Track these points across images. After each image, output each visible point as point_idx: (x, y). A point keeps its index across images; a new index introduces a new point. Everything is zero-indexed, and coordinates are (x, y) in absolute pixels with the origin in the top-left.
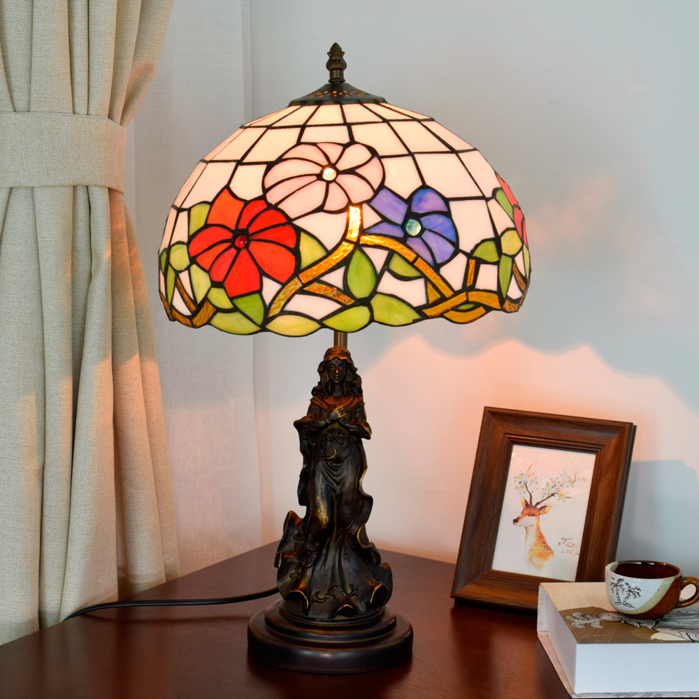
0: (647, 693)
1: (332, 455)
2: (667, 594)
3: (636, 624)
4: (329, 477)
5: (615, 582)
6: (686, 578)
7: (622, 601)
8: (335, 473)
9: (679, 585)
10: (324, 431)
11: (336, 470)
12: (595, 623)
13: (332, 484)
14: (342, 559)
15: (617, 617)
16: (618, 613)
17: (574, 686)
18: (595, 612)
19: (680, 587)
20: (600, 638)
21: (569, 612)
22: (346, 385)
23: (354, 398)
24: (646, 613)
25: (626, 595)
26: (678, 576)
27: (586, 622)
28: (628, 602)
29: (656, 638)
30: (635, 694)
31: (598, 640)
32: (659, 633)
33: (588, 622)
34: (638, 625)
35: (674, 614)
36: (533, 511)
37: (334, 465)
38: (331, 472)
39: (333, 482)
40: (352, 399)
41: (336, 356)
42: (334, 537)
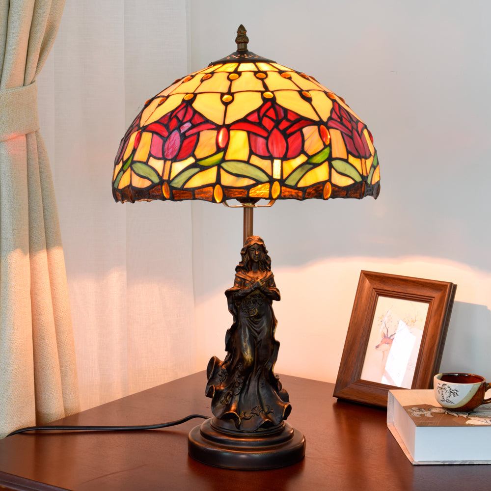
0: (463, 461)
1: (254, 313)
2: (476, 394)
3: (455, 415)
4: (251, 329)
5: (441, 386)
6: (488, 384)
7: (445, 399)
8: (256, 326)
9: (485, 387)
10: (248, 297)
11: (256, 324)
12: (428, 414)
13: (254, 334)
14: (260, 387)
15: (442, 411)
16: (443, 408)
17: (414, 457)
18: (428, 407)
19: (484, 390)
20: (431, 423)
21: (410, 407)
22: (261, 263)
23: (267, 272)
24: (462, 407)
25: (448, 394)
26: (484, 382)
27: (421, 413)
28: (449, 400)
29: (470, 423)
30: (456, 461)
31: (430, 424)
32: (471, 420)
33: (423, 413)
34: (457, 415)
35: (481, 409)
36: (388, 341)
37: (256, 320)
38: (254, 326)
39: (255, 332)
40: (265, 273)
41: (255, 242)
42: (254, 372)
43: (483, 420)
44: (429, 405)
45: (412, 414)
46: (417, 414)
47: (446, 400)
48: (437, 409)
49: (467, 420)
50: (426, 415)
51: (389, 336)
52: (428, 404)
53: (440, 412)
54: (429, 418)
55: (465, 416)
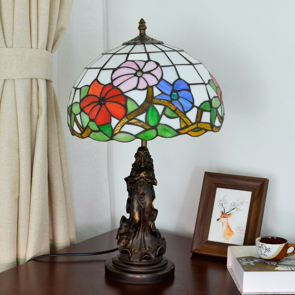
1: (140, 192)
4: (139, 201)
5: (260, 245)
6: (290, 244)
10: (137, 182)
11: (142, 199)
12: (252, 263)
13: (141, 205)
14: (145, 236)
16: (261, 258)
17: (243, 290)
18: (252, 258)
19: (287, 248)
20: (254, 269)
21: (241, 258)
22: (147, 162)
24: (273, 258)
25: (264, 251)
26: (286, 243)
27: (247, 262)
28: (265, 254)
29: (277, 269)
30: (268, 293)
31: (252, 270)
32: (278, 267)
33: (249, 262)
34: (270, 264)
35: (285, 259)
36: (225, 216)
37: (142, 196)
38: (140, 199)
39: (141, 203)
42: (141, 227)
43: (286, 267)
45: (242, 263)
46: (245, 263)
47: (263, 254)
48: (257, 259)
49: (276, 267)
50: (250, 264)
51: (226, 213)
52: (253, 256)
53: (259, 261)
54: (252, 266)
55: (275, 264)
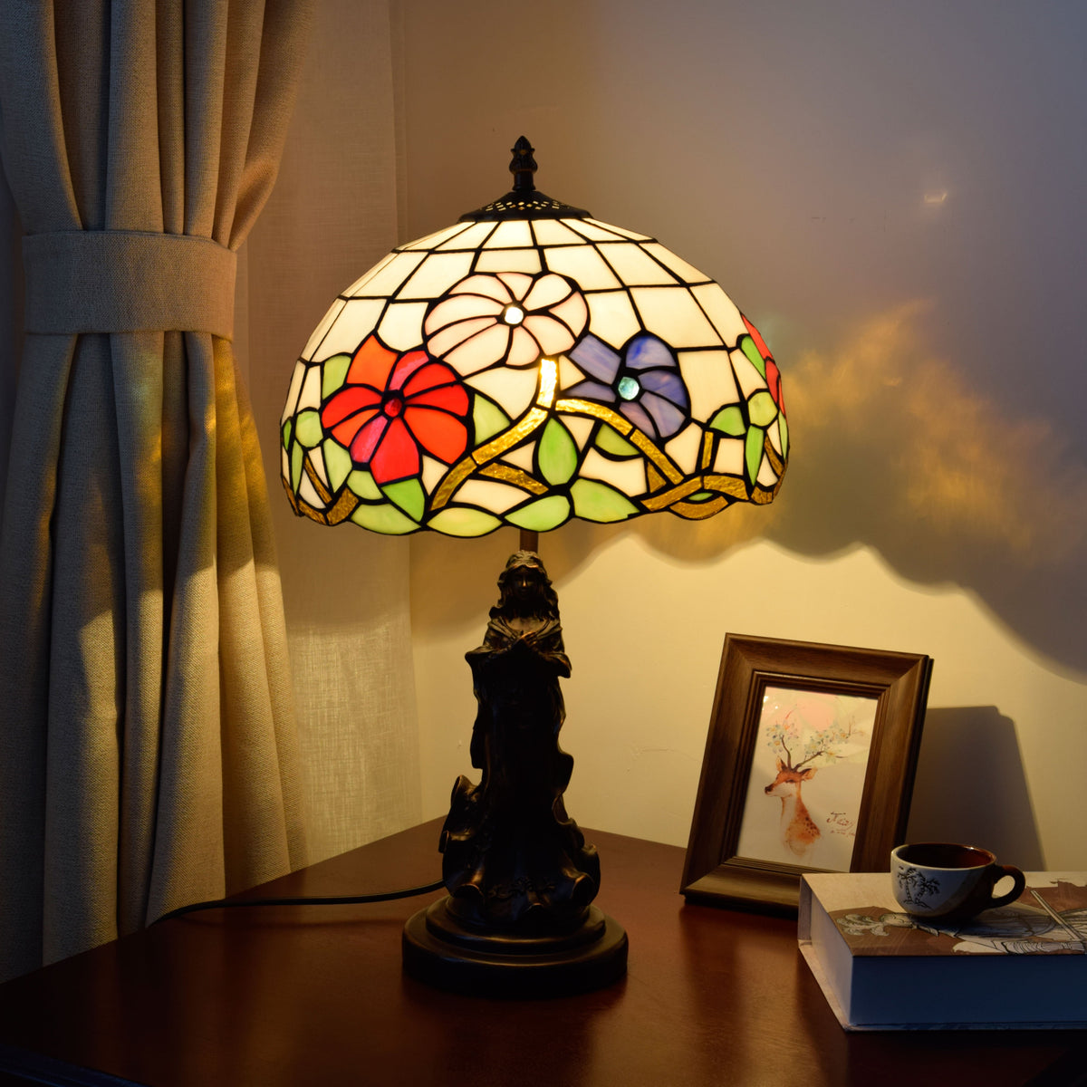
5: (904, 871)
6: (1000, 868)
12: (878, 929)
15: (907, 921)
16: (910, 915)
18: (879, 914)
19: (993, 879)
20: (884, 949)
21: (842, 914)
23: (548, 622)
25: (919, 890)
27: (864, 927)
28: (921, 900)
29: (961, 949)
30: (932, 1025)
31: (880, 951)
32: (963, 943)
33: (867, 927)
34: (936, 932)
35: (986, 918)
36: (792, 776)
40: (544, 623)
41: (523, 564)
43: (987, 941)
44: (882, 909)
45: (846, 930)
46: (855, 929)
47: (914, 899)
48: (898, 917)
49: (955, 944)
50: (873, 932)
51: (793, 766)
52: (880, 906)
53: (901, 924)
54: (879, 937)
55: (952, 934)
